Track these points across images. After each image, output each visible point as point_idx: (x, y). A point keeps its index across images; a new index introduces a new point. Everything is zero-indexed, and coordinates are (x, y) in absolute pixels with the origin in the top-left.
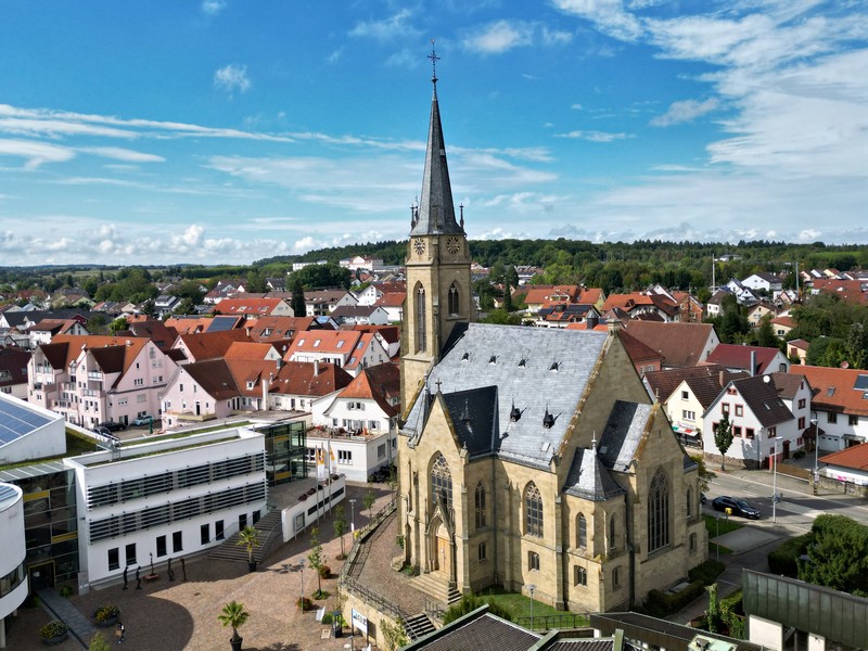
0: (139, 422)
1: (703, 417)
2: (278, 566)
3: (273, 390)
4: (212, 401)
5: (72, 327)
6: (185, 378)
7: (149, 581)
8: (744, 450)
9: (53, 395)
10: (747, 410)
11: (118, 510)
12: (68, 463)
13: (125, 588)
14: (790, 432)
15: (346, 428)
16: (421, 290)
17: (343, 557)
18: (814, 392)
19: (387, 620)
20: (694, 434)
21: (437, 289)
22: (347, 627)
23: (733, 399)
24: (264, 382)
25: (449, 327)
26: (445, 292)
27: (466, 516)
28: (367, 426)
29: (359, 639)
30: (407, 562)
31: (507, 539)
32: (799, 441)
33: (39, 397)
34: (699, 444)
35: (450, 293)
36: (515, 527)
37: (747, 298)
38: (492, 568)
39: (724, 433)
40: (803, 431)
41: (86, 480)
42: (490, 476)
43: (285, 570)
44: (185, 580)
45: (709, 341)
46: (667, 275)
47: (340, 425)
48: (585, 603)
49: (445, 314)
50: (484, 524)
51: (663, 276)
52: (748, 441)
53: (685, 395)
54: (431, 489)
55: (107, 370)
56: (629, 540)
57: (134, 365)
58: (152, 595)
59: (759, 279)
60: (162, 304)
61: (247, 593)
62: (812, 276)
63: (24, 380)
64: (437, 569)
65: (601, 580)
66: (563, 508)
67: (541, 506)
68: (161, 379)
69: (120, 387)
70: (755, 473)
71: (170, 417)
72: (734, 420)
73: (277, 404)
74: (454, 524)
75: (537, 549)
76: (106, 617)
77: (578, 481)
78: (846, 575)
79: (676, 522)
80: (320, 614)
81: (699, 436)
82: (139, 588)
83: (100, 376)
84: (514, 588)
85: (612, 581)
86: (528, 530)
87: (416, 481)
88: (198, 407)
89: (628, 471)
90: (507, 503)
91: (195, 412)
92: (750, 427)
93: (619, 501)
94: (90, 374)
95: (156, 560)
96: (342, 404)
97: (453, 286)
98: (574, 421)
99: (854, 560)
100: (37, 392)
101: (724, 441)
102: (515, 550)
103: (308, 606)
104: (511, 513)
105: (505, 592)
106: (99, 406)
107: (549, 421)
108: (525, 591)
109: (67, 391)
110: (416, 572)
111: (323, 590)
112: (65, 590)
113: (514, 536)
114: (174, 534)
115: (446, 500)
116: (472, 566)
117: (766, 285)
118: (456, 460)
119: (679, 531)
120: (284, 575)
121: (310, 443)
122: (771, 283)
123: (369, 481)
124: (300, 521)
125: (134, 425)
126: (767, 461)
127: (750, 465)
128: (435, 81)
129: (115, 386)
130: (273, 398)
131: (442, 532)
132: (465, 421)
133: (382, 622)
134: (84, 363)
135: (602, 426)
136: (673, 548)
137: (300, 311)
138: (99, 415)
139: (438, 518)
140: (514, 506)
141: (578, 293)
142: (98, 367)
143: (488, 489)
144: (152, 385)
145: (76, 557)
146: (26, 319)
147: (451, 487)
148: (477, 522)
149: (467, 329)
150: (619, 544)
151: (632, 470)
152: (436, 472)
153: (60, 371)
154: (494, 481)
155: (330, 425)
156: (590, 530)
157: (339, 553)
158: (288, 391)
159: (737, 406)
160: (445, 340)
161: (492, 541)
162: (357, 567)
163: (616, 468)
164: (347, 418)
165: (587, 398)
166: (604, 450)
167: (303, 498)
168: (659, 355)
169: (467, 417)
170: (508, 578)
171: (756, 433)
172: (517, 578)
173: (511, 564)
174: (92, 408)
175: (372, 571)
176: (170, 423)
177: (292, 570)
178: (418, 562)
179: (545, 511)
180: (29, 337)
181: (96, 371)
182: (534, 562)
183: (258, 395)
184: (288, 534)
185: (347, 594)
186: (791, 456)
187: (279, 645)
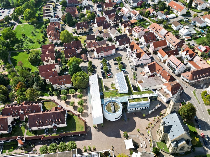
5: (138, 15)
17: (154, 121)
24: (159, 72)
26: (174, 108)
28: (169, 94)
33: (129, 54)
36: (167, 140)
57: (142, 57)
58: (133, 118)
64: (159, 136)
66: (171, 144)
69: (139, 60)
79: (185, 149)
80: (148, 131)
88: (149, 72)
93: (176, 147)
95: (135, 110)
103: (147, 128)
105: (165, 143)
106: (136, 62)
107: (174, 136)
110: (158, 133)
111: (150, 126)
112: (126, 112)
114: (137, 108)
123: (165, 103)
132: (166, 129)
142: (137, 56)
144: (144, 59)
147: (162, 133)
148: (164, 136)
150: (175, 150)
152: (161, 130)
153: (132, 51)
158: (162, 76)
160: (172, 112)
163: (178, 145)
164: (167, 91)
166: (178, 141)
167: (153, 109)
177: (148, 120)
180: (131, 14)
182: (168, 143)
187: (142, 133)
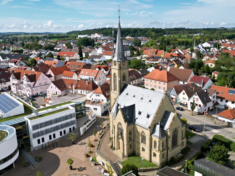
0: (41, 94)
1: (188, 100)
2: (80, 143)
3: (76, 88)
4: (60, 91)
5: (20, 62)
6: (52, 85)
7: (48, 147)
8: (198, 110)
9: (18, 86)
10: (199, 100)
11: (39, 130)
12: (26, 118)
13: (42, 149)
14: (210, 105)
15: (95, 101)
16: (115, 75)
17: (96, 140)
18: (218, 93)
19: (107, 163)
20: (185, 104)
21: (120, 76)
22: (98, 162)
23: (196, 97)
24: (73, 86)
25: (123, 85)
26: (122, 76)
27: (127, 139)
28: (101, 101)
29: (101, 166)
30: (112, 146)
31: (137, 144)
32: (212, 106)
33: (14, 87)
34: (186, 106)
35: (123, 76)
36: (139, 141)
37: (203, 51)
38: (133, 149)
39: (193, 106)
40: (214, 104)
41: (31, 124)
42: (133, 128)
43: (81, 144)
44: (57, 147)
45: (191, 74)
46: (182, 42)
47: (94, 100)
48: (156, 161)
49: (122, 82)
50: (131, 139)
51: (181, 42)
52: (199, 108)
53: (184, 94)
54: (118, 130)
55: (31, 81)
56: (167, 146)
57: (38, 80)
58: (49, 151)
59: (207, 43)
60: (43, 52)
61: (73, 151)
62: (222, 41)
63: (9, 81)
64: (119, 149)
65: (160, 157)
66: (151, 139)
67: (145, 137)
68: (46, 82)
69: (35, 86)
70: (200, 116)
71: (49, 94)
72: (196, 102)
73: (77, 92)
74: (124, 140)
75: (144, 147)
76: (39, 159)
77: (155, 133)
78: (219, 158)
79: (179, 140)
80: (91, 159)
81: (187, 104)
82: (46, 149)
83: (30, 83)
84: (138, 155)
85: (162, 156)
86: (142, 142)
87: (114, 128)
88: (56, 92)
89: (167, 130)
90: (137, 135)
91: (56, 94)
92: (200, 104)
93: (165, 138)
94: (27, 82)
95: (49, 141)
96: (94, 95)
97: (124, 74)
98: (154, 117)
99: (222, 154)
100: (13, 86)
101: (193, 108)
102: (139, 146)
103: (88, 156)
104: (138, 138)
105: (136, 156)
106: (30, 91)
107: (148, 116)
108: (141, 156)
109: (21, 86)
110: (114, 149)
111: (91, 151)
112: (28, 150)
113: (138, 143)
114: (53, 134)
115: (122, 134)
116: (128, 150)
117: (209, 45)
118: (124, 126)
119: (179, 142)
120: (81, 146)
121: (87, 106)
122: (211, 44)
123: (102, 116)
124: (85, 130)
125: (39, 95)
126: (203, 113)
127: (199, 114)
128: (119, 17)
129: (34, 85)
130: (76, 90)
131: (121, 141)
132: (127, 115)
133: (106, 163)
134: (25, 79)
135: (161, 117)
136: (177, 146)
137: (81, 55)
138: (30, 93)
139: (120, 138)
140: (139, 136)
141: (157, 51)
142: (29, 80)
143: (132, 131)
144: (44, 84)
145: (30, 141)
146: (7, 57)
147: (123, 131)
148: (130, 139)
149: (127, 86)
150: (164, 147)
151: (168, 130)
152: (119, 127)
153: (19, 80)
154: (134, 129)
155: (91, 100)
156: (157, 145)
157: (95, 139)
158: (80, 89)
159: (197, 99)
160: (121, 88)
161: (133, 143)
162: (100, 146)
163: (164, 129)
164: (96, 98)
165: (158, 111)
166: (162, 124)
167: (85, 124)
168: (178, 79)
169: (127, 114)
170: (137, 152)
171: (201, 106)
172: (139, 153)
173: (138, 149)
174: (28, 91)
175: (103, 148)
176: (49, 96)
177: (83, 144)
178: (115, 147)
179: (146, 139)
180: (8, 64)
181: (28, 81)
182: (143, 150)
183: (72, 89)
184: (82, 133)
185: (97, 155)
186: (210, 110)
187: (81, 168)
